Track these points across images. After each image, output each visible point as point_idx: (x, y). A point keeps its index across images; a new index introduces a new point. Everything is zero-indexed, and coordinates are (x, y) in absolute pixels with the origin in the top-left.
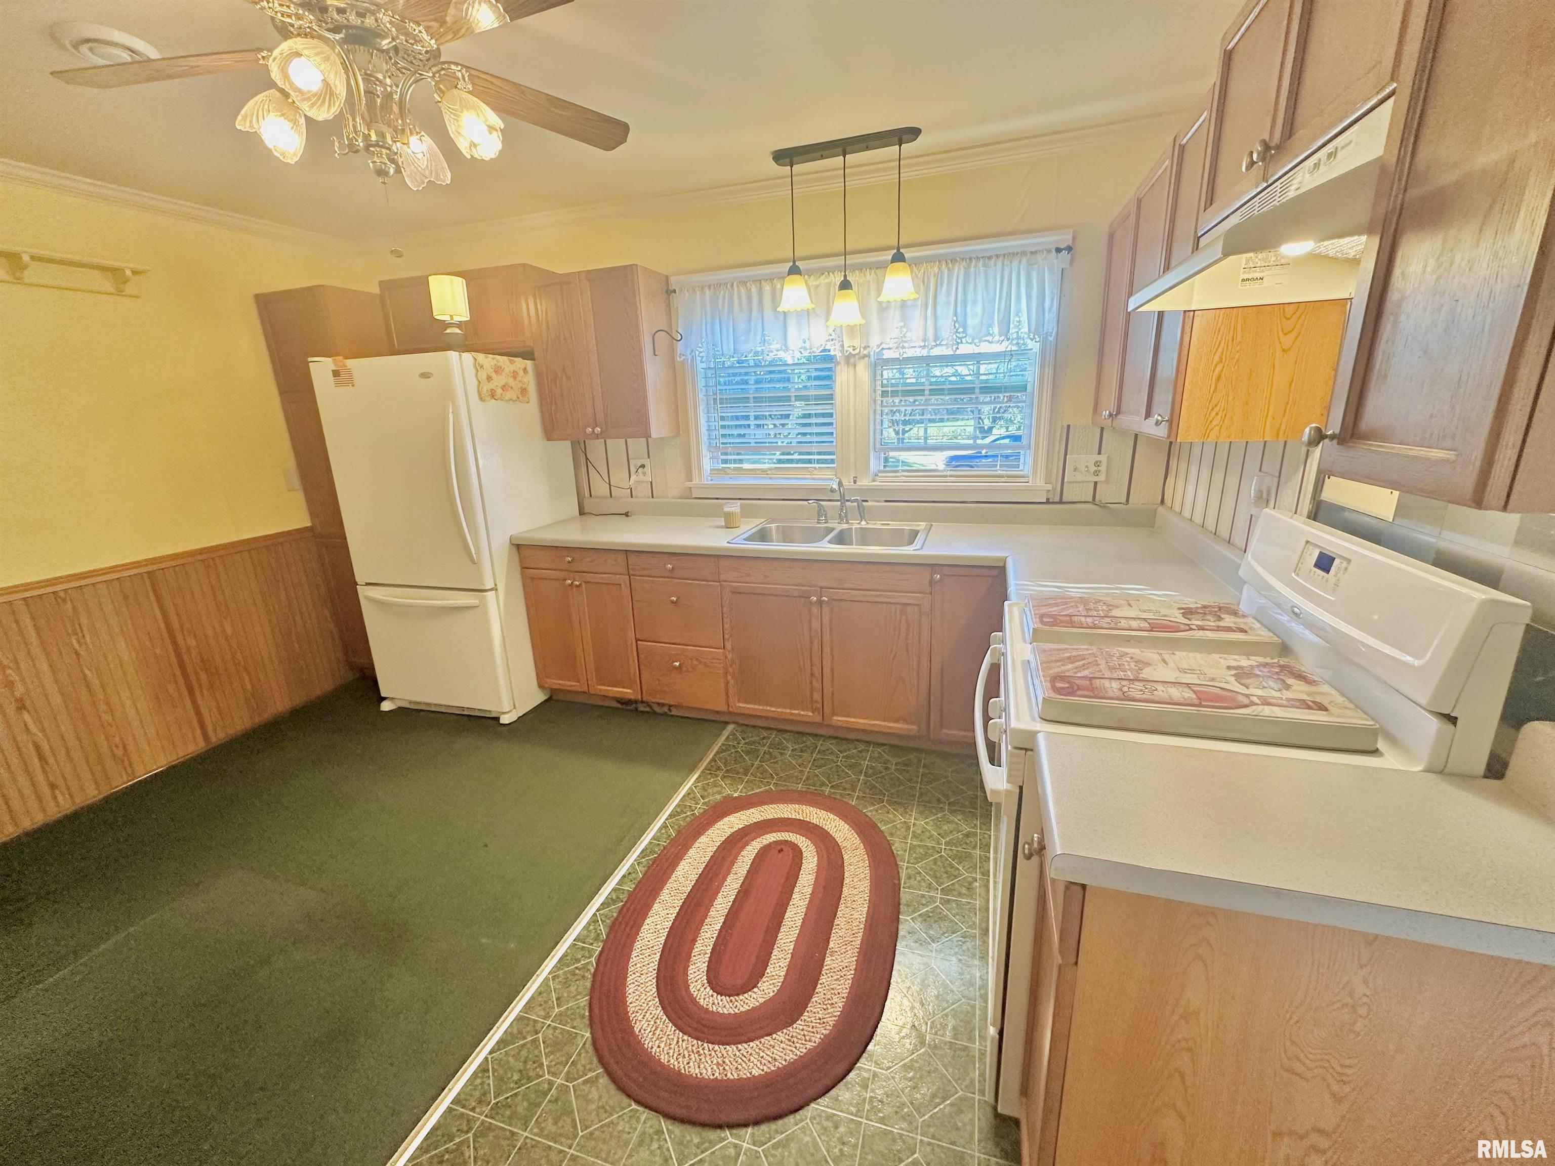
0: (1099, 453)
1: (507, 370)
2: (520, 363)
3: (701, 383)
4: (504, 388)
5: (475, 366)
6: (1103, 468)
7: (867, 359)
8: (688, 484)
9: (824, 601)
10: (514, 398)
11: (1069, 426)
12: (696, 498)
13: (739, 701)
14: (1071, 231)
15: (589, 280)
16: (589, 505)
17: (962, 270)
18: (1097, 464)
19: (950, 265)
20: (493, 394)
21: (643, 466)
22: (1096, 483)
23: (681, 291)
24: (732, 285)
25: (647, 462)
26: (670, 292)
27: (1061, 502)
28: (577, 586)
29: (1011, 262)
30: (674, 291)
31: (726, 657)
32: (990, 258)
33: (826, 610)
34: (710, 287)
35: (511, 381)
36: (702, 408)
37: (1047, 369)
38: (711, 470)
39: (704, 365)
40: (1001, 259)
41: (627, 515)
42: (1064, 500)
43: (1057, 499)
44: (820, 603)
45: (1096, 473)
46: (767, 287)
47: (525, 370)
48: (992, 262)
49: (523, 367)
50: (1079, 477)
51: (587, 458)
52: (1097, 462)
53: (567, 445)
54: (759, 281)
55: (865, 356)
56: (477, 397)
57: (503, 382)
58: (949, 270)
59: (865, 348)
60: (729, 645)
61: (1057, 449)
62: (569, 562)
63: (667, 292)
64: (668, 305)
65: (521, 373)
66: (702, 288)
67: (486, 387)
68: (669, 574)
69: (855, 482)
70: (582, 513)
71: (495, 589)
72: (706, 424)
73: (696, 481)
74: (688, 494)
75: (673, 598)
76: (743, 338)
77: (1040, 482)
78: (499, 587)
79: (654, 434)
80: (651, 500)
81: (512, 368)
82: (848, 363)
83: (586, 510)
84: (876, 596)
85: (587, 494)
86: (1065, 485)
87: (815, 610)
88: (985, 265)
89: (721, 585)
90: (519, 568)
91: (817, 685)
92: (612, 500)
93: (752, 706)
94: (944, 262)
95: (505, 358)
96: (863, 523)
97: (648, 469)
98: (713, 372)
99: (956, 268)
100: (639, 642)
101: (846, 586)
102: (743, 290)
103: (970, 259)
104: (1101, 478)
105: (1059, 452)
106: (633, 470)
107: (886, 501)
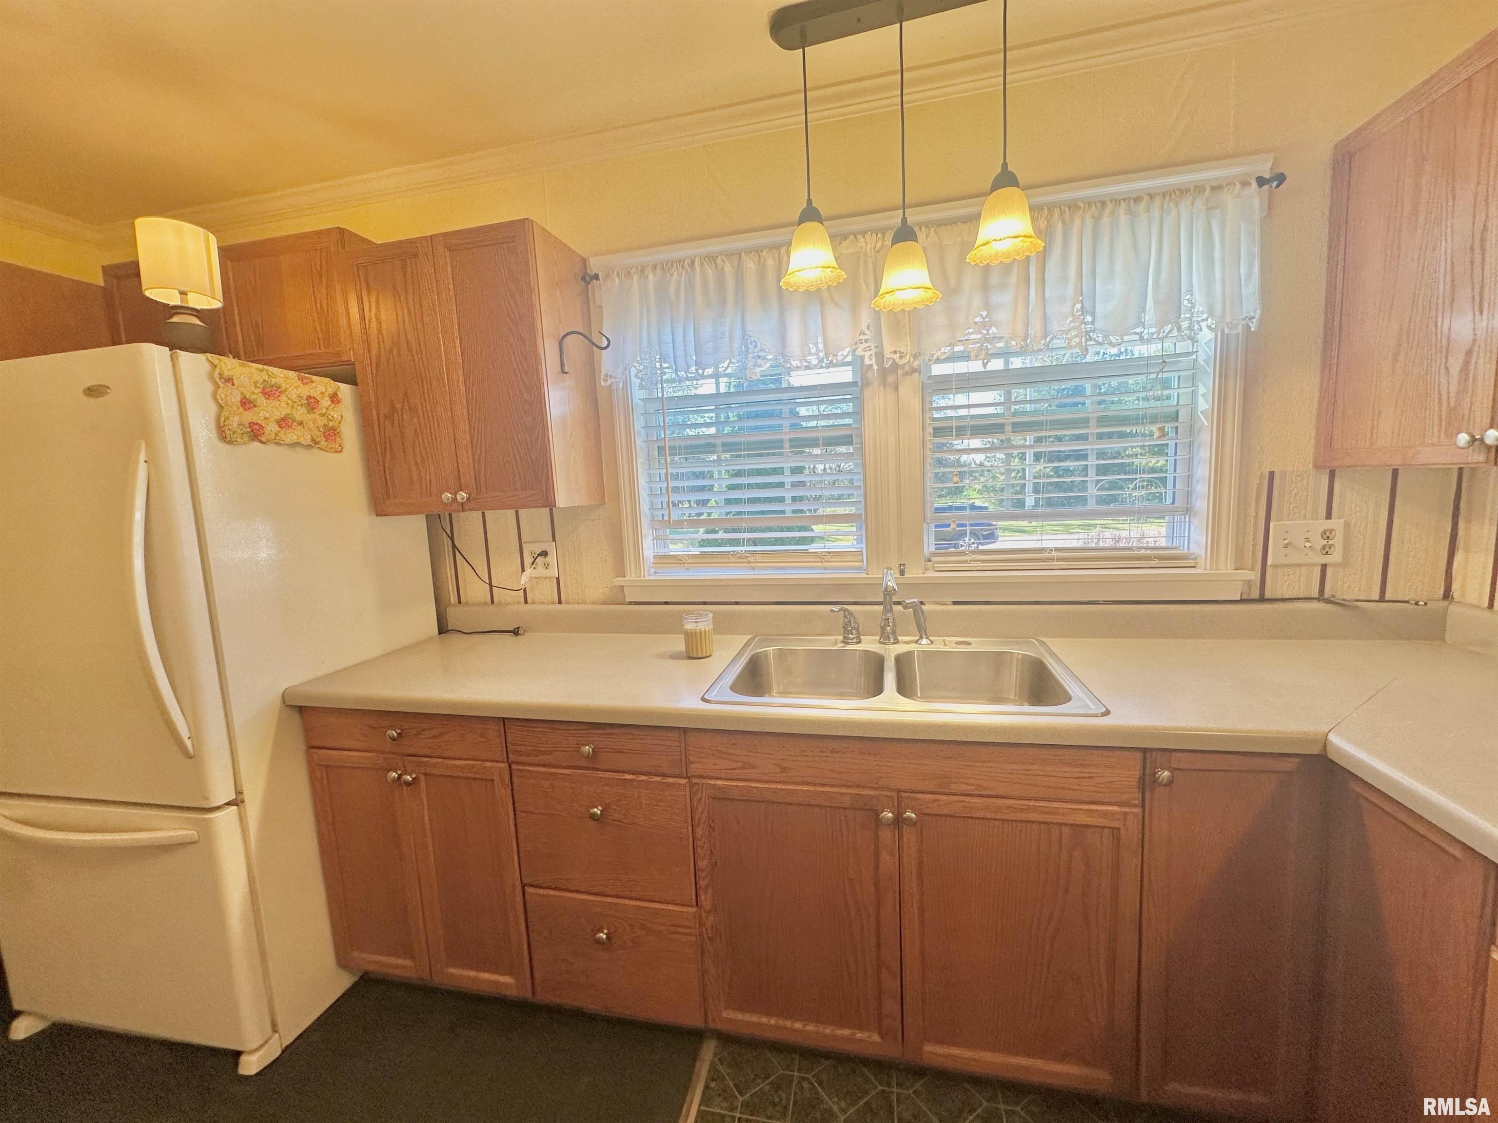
0: (1329, 516)
1: (293, 393)
2: (322, 386)
3: (639, 424)
4: (284, 422)
5: (211, 378)
6: (1338, 541)
7: (917, 374)
8: (619, 581)
9: (909, 819)
10: (306, 439)
11: (1272, 474)
12: (630, 603)
13: (727, 1007)
14: (1271, 156)
15: (450, 249)
16: (455, 616)
17: (1089, 221)
18: (1326, 535)
19: (1067, 215)
20: (255, 433)
21: (544, 554)
22: (1324, 567)
23: (607, 276)
24: (693, 263)
25: (551, 547)
26: (588, 278)
27: (1262, 599)
28: (408, 784)
29: (1177, 205)
30: (596, 277)
31: (702, 924)
32: (1137, 200)
33: (910, 837)
34: (654, 267)
35: (300, 413)
36: (640, 462)
37: (1231, 382)
38: (655, 557)
39: (643, 394)
40: (1158, 201)
41: (516, 632)
42: (1268, 595)
43: (1256, 594)
44: (899, 821)
45: (1326, 550)
46: (750, 265)
47: (335, 398)
48: (1143, 205)
49: (331, 391)
50: (1296, 558)
51: (454, 546)
52: (1325, 532)
53: (417, 524)
54: (737, 255)
55: (914, 371)
56: (214, 435)
57: (278, 414)
58: (1064, 222)
59: (915, 357)
60: (706, 900)
61: (1252, 511)
62: (394, 739)
63: (584, 279)
64: (586, 303)
65: (326, 402)
66: (643, 270)
67: (238, 419)
68: (583, 763)
69: (902, 573)
70: (443, 629)
71: (237, 802)
72: (646, 486)
73: (631, 576)
74: (618, 598)
75: (597, 811)
76: (710, 345)
77: (1226, 567)
78: (247, 796)
79: (562, 499)
80: (558, 607)
81: (305, 391)
82: (884, 383)
83: (452, 623)
84: (1021, 810)
85: (453, 599)
86: (1269, 571)
87: (886, 835)
88: (1129, 212)
89: (692, 786)
90: (303, 747)
91: (891, 984)
92: (492, 607)
93: (755, 1019)
94: (1057, 211)
95: (292, 374)
96: (924, 641)
97: (552, 559)
98: (658, 406)
99: (1077, 223)
100: (529, 890)
101: (954, 787)
102: (710, 271)
103: (1103, 203)
104: (1336, 557)
105: (1256, 517)
106: (528, 560)
107: (955, 603)
